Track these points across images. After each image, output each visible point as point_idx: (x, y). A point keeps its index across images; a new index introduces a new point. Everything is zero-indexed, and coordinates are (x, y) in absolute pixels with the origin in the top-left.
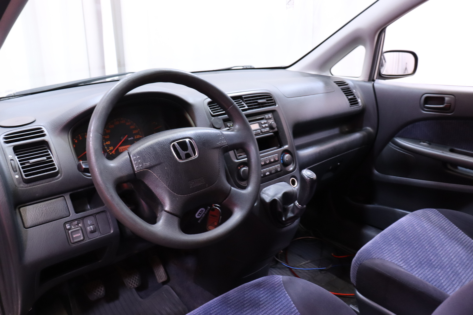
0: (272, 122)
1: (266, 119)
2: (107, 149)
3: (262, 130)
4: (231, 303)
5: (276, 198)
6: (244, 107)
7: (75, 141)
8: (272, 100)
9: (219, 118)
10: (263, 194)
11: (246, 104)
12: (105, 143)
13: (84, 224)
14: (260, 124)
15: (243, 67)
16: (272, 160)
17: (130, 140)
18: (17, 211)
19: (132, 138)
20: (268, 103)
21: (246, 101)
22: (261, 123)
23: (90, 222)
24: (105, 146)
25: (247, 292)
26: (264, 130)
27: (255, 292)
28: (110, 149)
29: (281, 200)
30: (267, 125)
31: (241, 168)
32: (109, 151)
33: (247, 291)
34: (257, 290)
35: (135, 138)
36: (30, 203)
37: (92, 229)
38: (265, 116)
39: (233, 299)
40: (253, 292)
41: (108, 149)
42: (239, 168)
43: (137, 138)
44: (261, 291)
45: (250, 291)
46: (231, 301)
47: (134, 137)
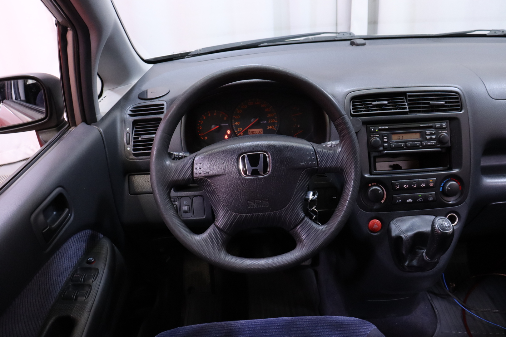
0: (445, 134)
1: (436, 128)
2: (235, 130)
3: (423, 142)
4: (294, 331)
5: (403, 236)
6: (405, 108)
7: (204, 117)
8: (458, 102)
9: (358, 120)
10: (393, 224)
11: (409, 104)
12: (235, 123)
13: (180, 203)
14: (423, 135)
15: (491, 31)
16: (423, 185)
17: (263, 123)
18: (127, 177)
19: (265, 122)
20: (448, 106)
21: (410, 100)
22: (426, 133)
23: (186, 202)
24: (234, 126)
25: (319, 328)
26: (426, 143)
27: (327, 331)
28: (238, 130)
29: (409, 240)
30: (434, 137)
31: (372, 186)
32: (237, 132)
33: (320, 326)
34: (331, 331)
35: (269, 122)
36: (138, 173)
37: (186, 210)
38: (436, 124)
39: (299, 327)
40: (325, 330)
41: (237, 130)
42: (370, 185)
43: (271, 122)
44: (336, 334)
45: (323, 329)
46: (295, 329)
47: (267, 121)
